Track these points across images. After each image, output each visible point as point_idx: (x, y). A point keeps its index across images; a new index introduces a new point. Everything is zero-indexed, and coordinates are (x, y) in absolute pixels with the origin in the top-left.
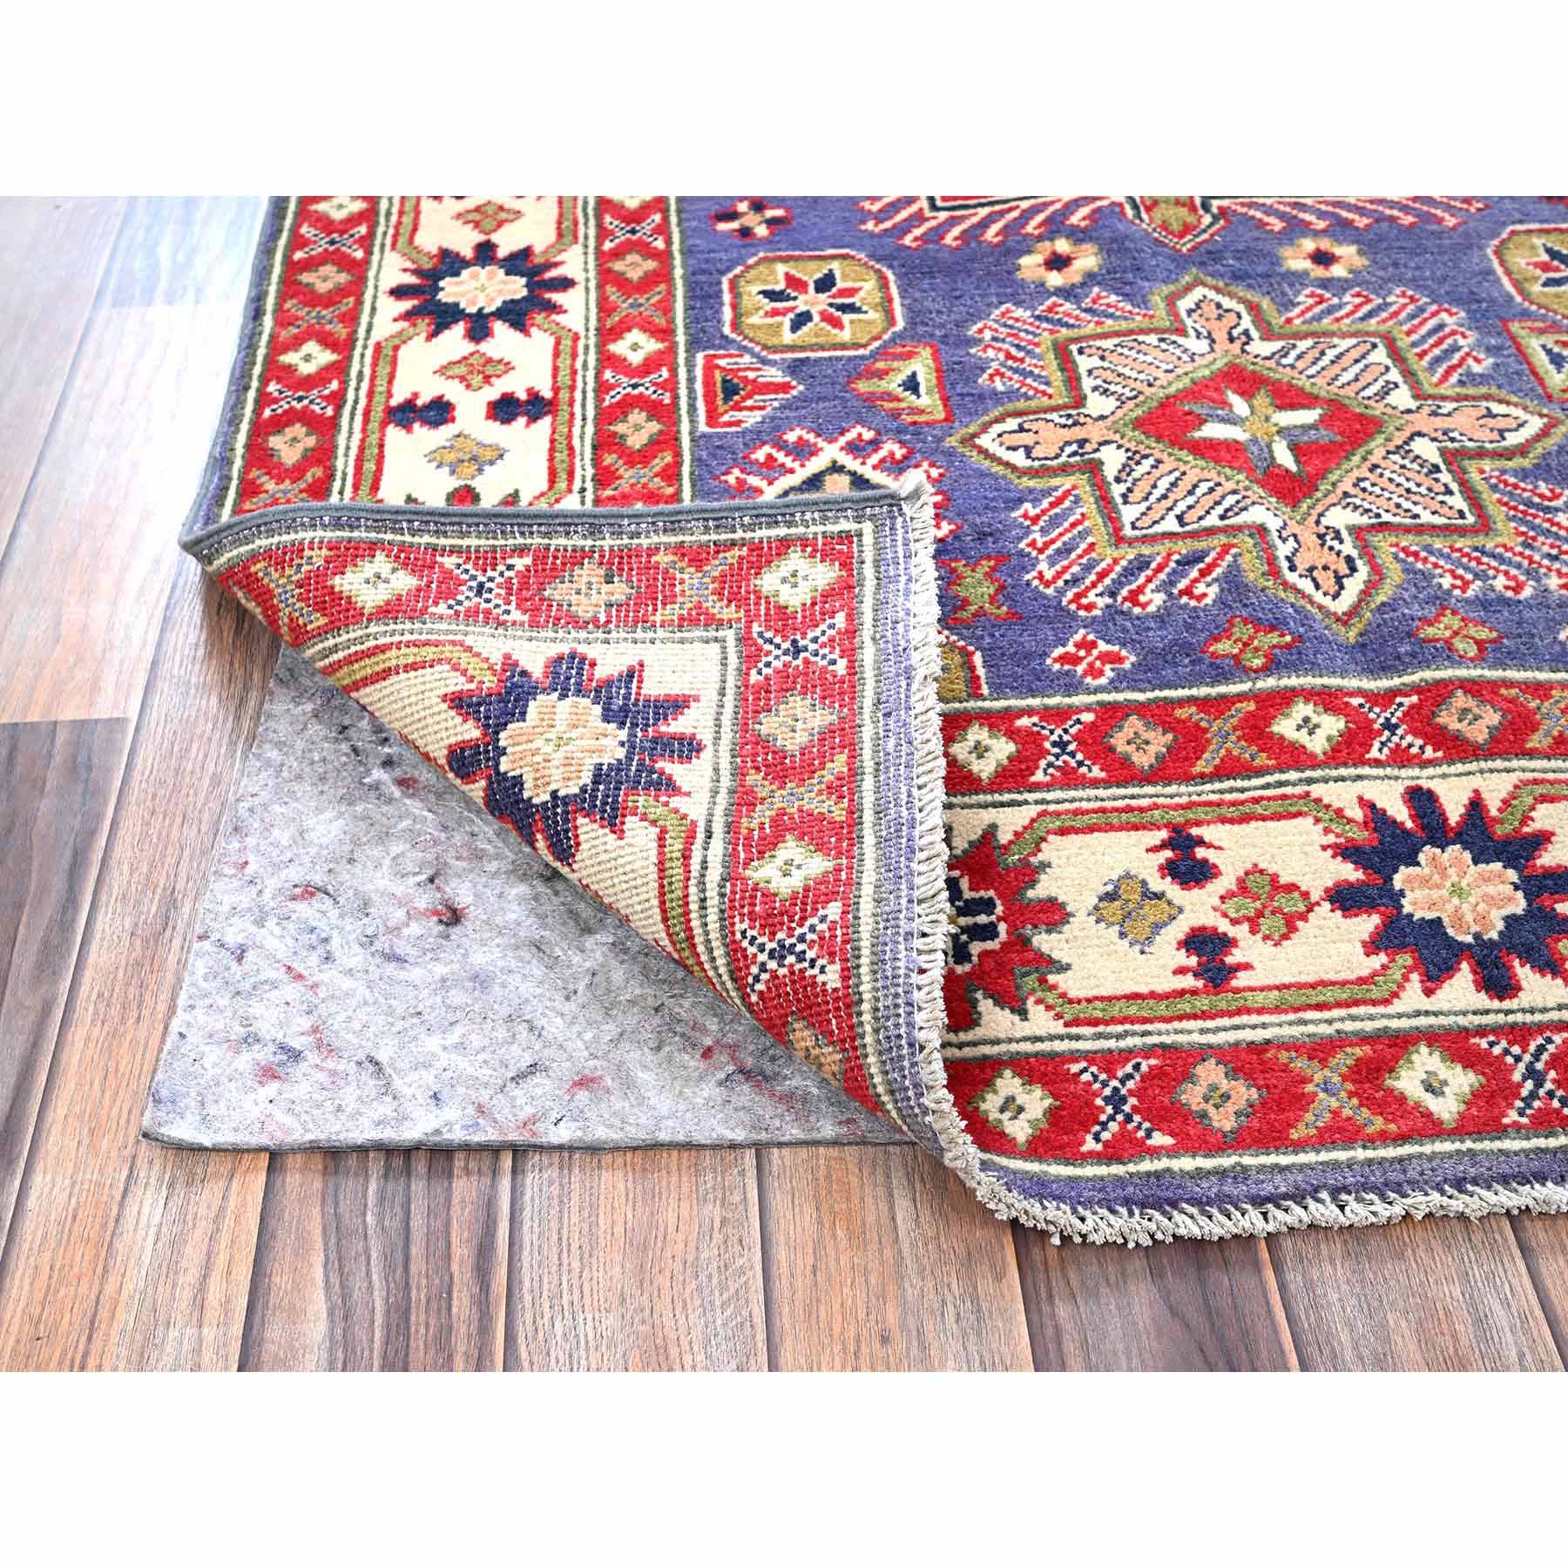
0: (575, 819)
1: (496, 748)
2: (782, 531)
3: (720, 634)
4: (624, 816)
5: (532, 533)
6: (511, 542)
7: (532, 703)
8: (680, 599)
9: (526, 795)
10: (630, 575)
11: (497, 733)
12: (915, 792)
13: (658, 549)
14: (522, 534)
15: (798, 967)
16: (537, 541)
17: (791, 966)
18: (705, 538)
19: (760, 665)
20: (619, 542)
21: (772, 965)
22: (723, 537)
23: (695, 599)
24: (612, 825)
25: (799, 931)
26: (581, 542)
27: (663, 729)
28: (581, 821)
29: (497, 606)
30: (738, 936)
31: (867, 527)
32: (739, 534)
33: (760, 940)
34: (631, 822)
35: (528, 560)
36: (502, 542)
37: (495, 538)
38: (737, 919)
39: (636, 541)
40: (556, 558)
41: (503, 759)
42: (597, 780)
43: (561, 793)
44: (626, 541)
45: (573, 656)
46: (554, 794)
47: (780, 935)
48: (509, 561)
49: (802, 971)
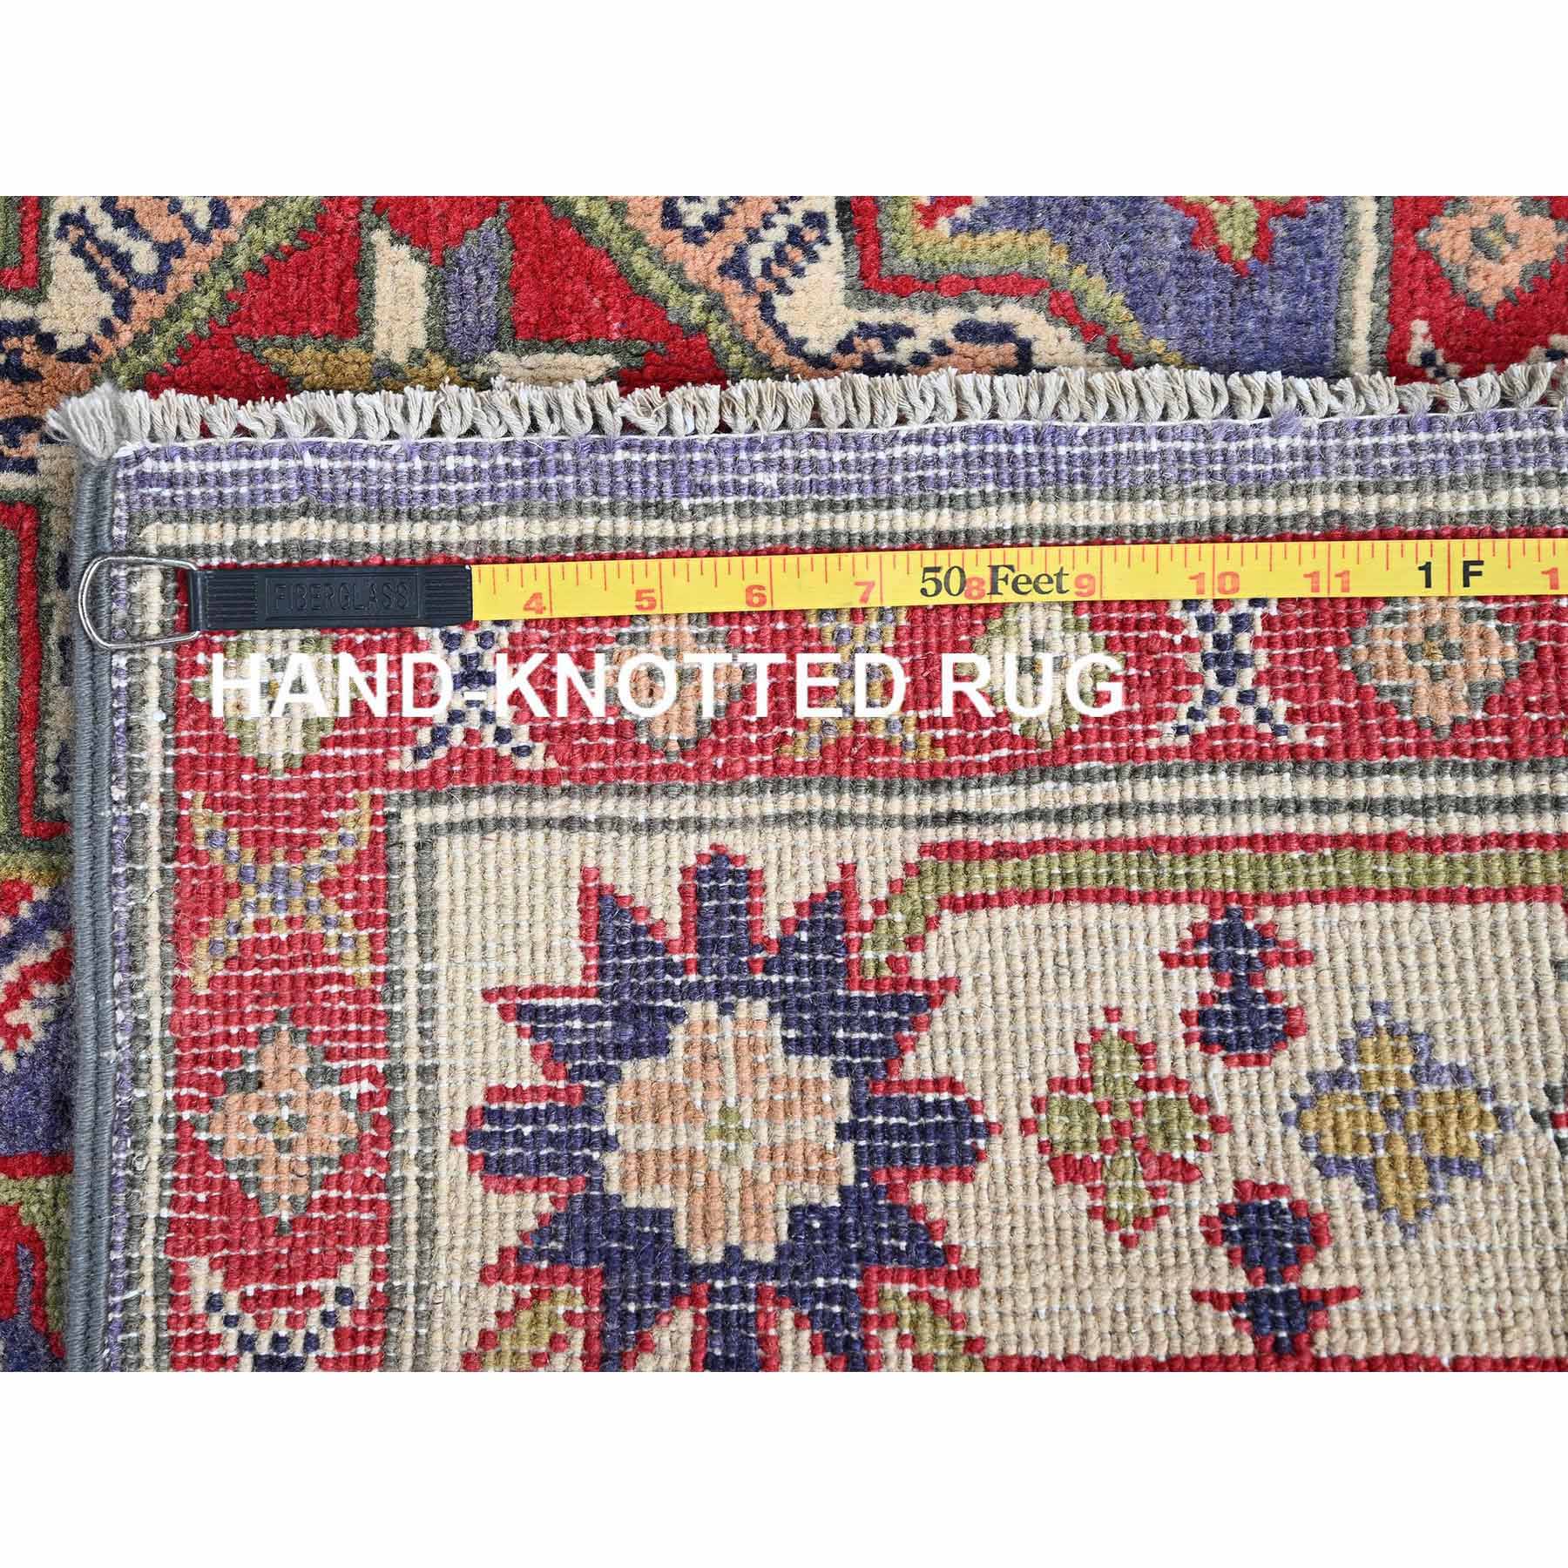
0: (904, 1085)
1: (724, 1270)
2: (153, 716)
3: (411, 837)
4: (911, 983)
5: (128, 1262)
6: (148, 1310)
7: (631, 1202)
8: (315, 927)
9: (834, 1201)
10: (243, 1038)
11: (693, 1271)
12: (913, 427)
13: (178, 983)
14: (129, 1284)
15: (1259, 630)
16: (147, 1250)
17: (1256, 641)
18: (155, 881)
19: (505, 750)
20: (157, 1068)
21: (1247, 678)
22: (154, 841)
23: (314, 896)
24: (931, 1002)
25: (1193, 631)
26: (155, 1151)
27: (675, 932)
28: (910, 1068)
29: (326, 1318)
30: (1185, 740)
31: (157, 535)
32: (151, 809)
33: (1198, 701)
34: (925, 966)
35: (199, 1267)
36: (149, 1328)
37: (139, 1345)
38: (1153, 743)
39: (155, 1031)
40: (193, 1204)
41: (750, 1254)
42: (821, 1045)
43: (845, 1115)
44: (155, 1051)
45: (471, 1138)
46: (843, 1132)
47: (1195, 663)
48: (199, 1307)
49: (1268, 622)
